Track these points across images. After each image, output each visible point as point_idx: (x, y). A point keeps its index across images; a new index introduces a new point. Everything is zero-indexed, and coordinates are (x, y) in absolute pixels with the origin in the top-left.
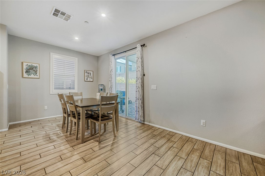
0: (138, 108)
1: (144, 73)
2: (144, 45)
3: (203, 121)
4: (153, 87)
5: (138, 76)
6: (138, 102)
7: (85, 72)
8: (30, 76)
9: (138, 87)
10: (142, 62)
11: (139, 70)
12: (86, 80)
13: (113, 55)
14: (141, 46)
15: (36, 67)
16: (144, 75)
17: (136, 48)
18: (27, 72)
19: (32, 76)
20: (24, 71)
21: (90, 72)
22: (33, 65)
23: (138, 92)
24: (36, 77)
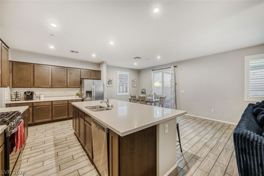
0: (172, 104)
1: (176, 83)
2: (176, 66)
3: (213, 110)
4: (183, 91)
5: (172, 84)
6: (172, 101)
7: (132, 81)
8: (109, 86)
9: (172, 92)
10: (175, 76)
11: (173, 82)
12: (133, 86)
13: (152, 70)
14: (174, 67)
15: (111, 80)
16: (176, 84)
17: (171, 67)
18: (108, 83)
19: (110, 85)
20: (107, 83)
21: (135, 81)
22: (111, 79)
23: (172, 94)
24: (111, 86)
